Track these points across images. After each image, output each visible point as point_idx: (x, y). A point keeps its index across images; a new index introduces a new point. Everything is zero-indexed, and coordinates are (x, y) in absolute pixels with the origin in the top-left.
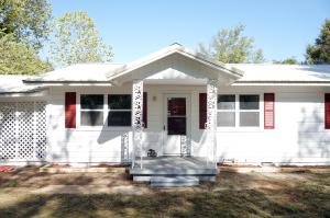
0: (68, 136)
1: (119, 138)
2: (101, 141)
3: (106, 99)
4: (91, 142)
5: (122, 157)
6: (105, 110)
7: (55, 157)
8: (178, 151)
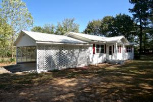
0: (93, 56)
1: (102, 56)
2: (99, 57)
3: (100, 46)
6: (100, 49)
8: (110, 59)
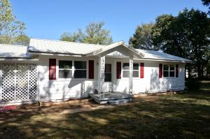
1: (80, 85)
2: (70, 86)
3: (73, 63)
4: (64, 87)
5: (82, 94)
6: (73, 69)
7: (42, 97)
8: (107, 90)
